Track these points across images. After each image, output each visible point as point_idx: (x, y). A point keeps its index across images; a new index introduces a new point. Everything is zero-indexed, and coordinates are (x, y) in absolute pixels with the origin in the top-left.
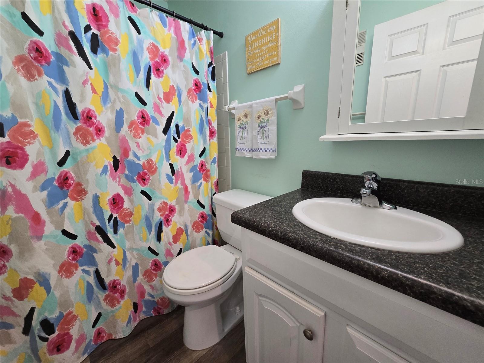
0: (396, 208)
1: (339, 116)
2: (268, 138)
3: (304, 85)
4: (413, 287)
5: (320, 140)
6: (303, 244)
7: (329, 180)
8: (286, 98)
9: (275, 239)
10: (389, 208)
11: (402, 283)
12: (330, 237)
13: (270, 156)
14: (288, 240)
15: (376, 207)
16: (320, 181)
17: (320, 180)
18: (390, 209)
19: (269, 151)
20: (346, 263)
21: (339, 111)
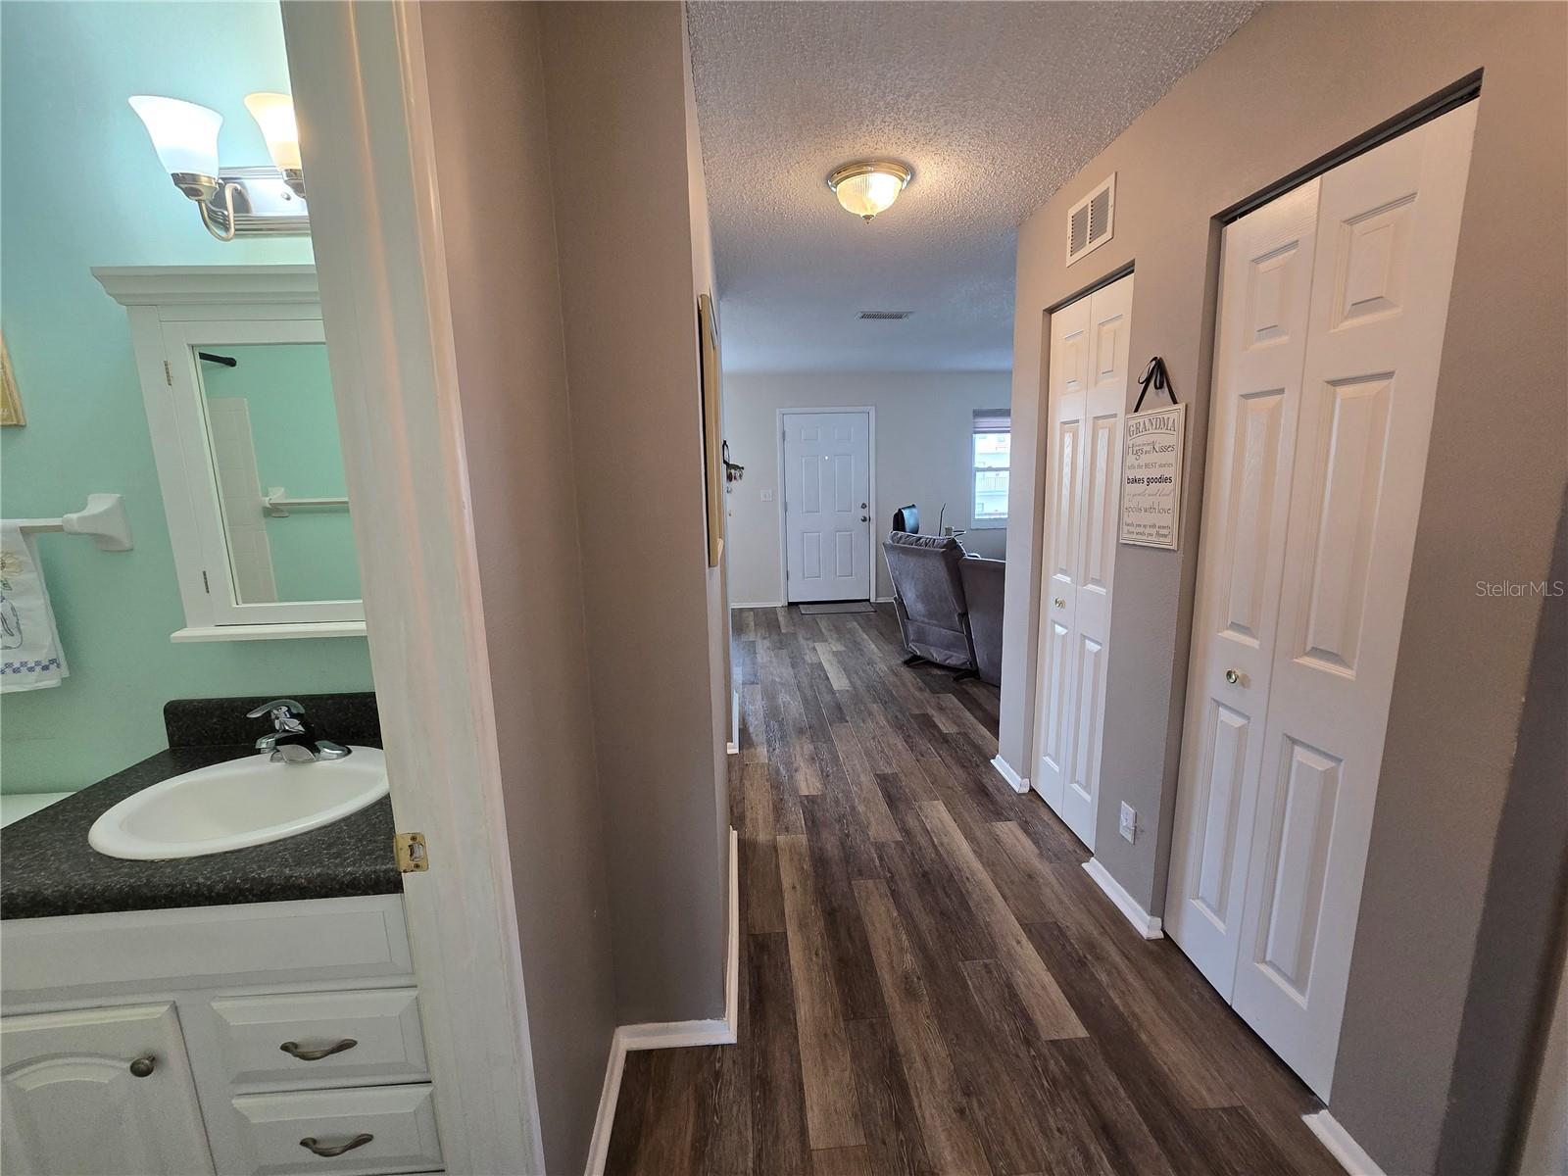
0: (349, 752)
1: (207, 588)
2: (15, 631)
3: (118, 495)
4: (253, 889)
5: (172, 641)
6: (80, 898)
7: (237, 717)
8: (59, 529)
9: (11, 915)
10: (335, 756)
11: (240, 890)
12: (152, 861)
13: (36, 682)
14: (44, 904)
15: (311, 761)
16: (215, 723)
17: (215, 720)
18: (339, 756)
19: (31, 669)
20: (165, 897)
21: (206, 579)
